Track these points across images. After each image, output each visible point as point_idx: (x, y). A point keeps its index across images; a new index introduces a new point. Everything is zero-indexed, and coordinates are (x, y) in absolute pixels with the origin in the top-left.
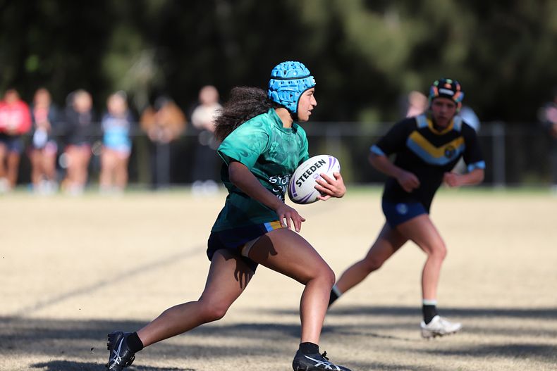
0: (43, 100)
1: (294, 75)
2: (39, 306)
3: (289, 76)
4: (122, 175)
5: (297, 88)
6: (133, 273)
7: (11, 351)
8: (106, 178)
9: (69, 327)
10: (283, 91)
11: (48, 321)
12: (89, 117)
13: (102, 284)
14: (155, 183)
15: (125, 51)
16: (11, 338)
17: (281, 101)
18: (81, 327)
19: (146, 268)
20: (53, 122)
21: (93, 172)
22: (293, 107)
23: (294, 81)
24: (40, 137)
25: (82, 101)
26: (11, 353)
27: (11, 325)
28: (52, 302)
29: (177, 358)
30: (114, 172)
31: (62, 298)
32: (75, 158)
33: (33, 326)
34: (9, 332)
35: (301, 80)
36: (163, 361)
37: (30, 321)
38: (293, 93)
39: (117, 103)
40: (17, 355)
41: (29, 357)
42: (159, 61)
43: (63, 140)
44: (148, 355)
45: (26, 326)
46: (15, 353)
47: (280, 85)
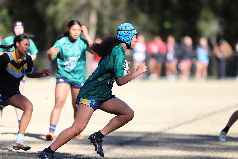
0: (171, 40)
1: (130, 29)
2: (169, 128)
3: (127, 29)
4: (205, 73)
5: (131, 34)
6: (210, 115)
7: (157, 147)
8: (198, 74)
9: (182, 138)
10: (125, 36)
11: (173, 135)
12: (191, 48)
13: (196, 119)
14: (219, 76)
15: (206, 20)
16: (157, 142)
17: (124, 40)
18: (187, 138)
19: (215, 113)
20: (176, 50)
21: (193, 71)
22: (129, 42)
23: (130, 31)
24: (170, 56)
25: (188, 41)
26: (157, 149)
27: (158, 136)
28: (175, 127)
29: (229, 151)
30: (202, 72)
31: (179, 125)
32: (185, 65)
33: (167, 137)
34: (156, 140)
35: (132, 31)
36: (222, 153)
37: (166, 135)
38: (129, 37)
39: (203, 42)
40: (160, 149)
41: (165, 150)
42: (221, 24)
43: (180, 57)
44: (216, 150)
45: (164, 137)
46: (159, 149)
47: (124, 33)
